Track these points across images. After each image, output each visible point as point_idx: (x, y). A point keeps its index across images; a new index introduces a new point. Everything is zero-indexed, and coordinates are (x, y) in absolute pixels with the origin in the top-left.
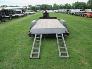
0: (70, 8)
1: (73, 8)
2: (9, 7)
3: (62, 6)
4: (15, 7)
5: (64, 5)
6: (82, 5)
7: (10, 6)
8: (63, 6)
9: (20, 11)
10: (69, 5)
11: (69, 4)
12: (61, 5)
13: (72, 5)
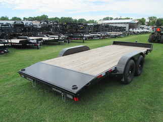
2: (115, 19)
4: (124, 19)
7: (117, 19)
9: (125, 27)
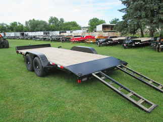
0: (22, 30)
3: (5, 26)
5: (9, 24)
6: (43, 26)
8: (8, 26)
10: (18, 25)
11: (19, 23)
12: (2, 24)
13: (24, 25)
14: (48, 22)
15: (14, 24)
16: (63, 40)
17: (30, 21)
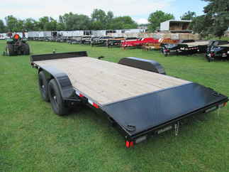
0: (55, 28)
1: (63, 29)
3: (33, 22)
5: (38, 20)
6: (82, 22)
8: (36, 23)
10: (50, 21)
12: (29, 20)
13: (58, 21)
14: (90, 17)
15: (45, 20)
16: (109, 45)
17: (66, 15)
